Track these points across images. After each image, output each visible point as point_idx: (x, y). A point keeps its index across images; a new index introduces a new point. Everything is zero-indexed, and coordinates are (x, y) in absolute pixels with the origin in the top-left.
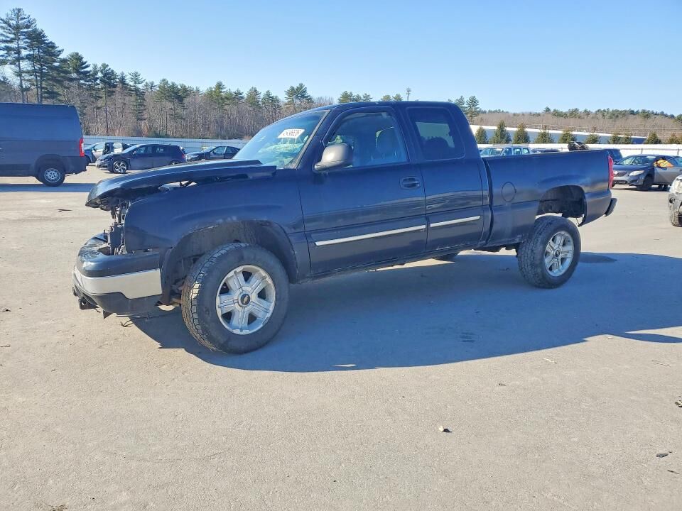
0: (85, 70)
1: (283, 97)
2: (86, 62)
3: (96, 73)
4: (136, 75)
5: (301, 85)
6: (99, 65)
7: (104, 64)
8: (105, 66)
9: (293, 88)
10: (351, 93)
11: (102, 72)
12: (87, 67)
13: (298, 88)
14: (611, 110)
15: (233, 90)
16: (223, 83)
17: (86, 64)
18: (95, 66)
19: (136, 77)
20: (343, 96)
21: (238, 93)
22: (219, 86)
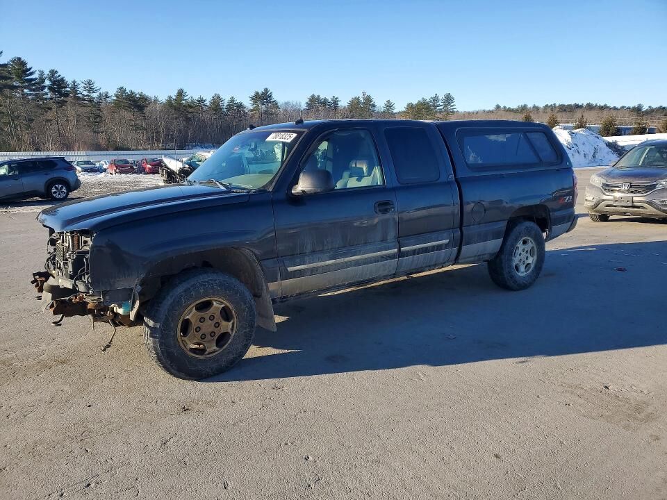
0: (30, 77)
1: (248, 104)
2: (30, 69)
3: (43, 81)
4: (90, 83)
5: (266, 90)
6: (47, 72)
7: (53, 71)
8: (53, 72)
9: (257, 93)
10: (318, 96)
11: (50, 80)
12: (32, 74)
13: (263, 93)
14: (557, 105)
15: (196, 97)
16: (185, 91)
17: (31, 71)
18: (42, 73)
19: (89, 85)
20: (310, 100)
21: (201, 101)
22: (181, 93)
